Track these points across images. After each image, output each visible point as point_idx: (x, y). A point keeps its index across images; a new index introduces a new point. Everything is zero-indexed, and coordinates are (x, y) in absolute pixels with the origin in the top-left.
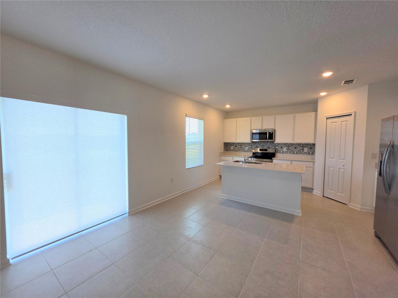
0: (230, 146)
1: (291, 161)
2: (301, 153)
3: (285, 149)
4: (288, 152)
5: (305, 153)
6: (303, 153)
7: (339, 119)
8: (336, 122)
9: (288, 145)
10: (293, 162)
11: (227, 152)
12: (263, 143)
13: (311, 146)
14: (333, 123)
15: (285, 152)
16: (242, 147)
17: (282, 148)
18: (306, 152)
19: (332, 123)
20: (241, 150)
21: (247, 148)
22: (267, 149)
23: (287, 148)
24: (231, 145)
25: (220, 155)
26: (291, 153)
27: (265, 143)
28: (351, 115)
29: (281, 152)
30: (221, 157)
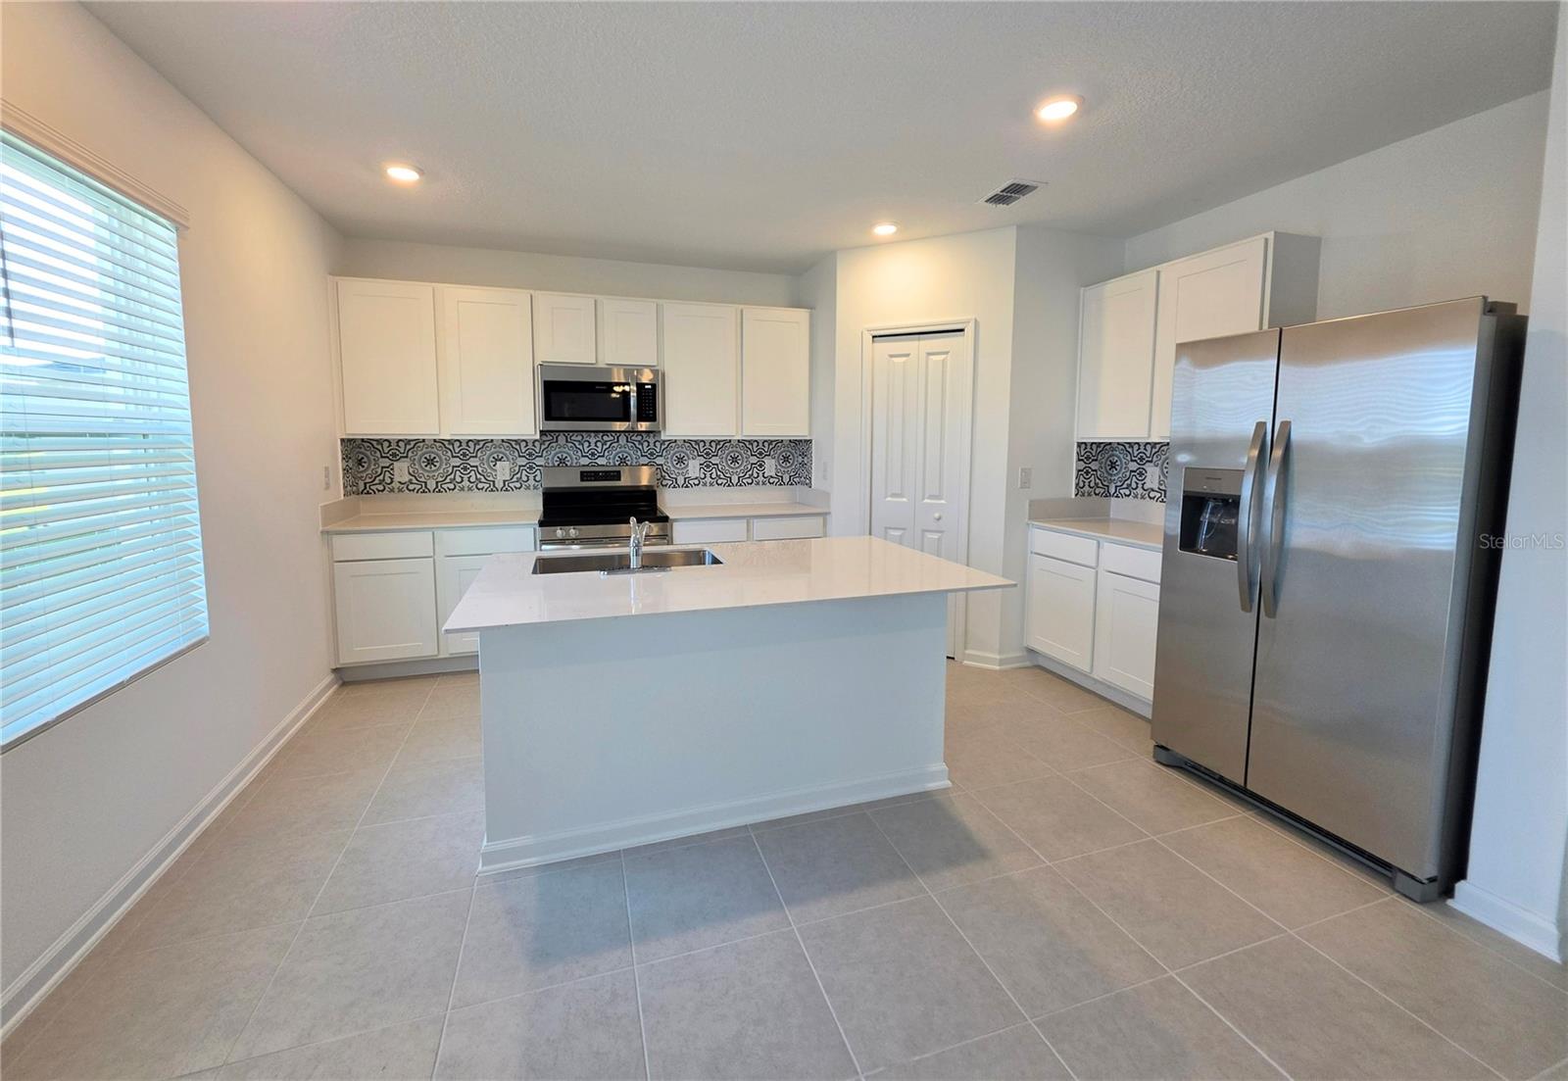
0: (385, 462)
1: (748, 518)
2: (753, 481)
3: (694, 468)
4: (708, 479)
5: (768, 481)
6: (761, 478)
7: (916, 343)
8: (908, 355)
9: (708, 449)
10: (757, 524)
11: (366, 504)
12: (593, 440)
13: (786, 449)
14: (895, 360)
15: (696, 482)
16: (473, 462)
17: (680, 460)
18: (772, 477)
19: (891, 356)
20: (466, 483)
21: (503, 471)
22: (619, 472)
23: (702, 460)
24: (395, 457)
25: (329, 528)
26: (720, 482)
27: (605, 438)
28: (962, 330)
29: (681, 481)
30: (336, 539)
